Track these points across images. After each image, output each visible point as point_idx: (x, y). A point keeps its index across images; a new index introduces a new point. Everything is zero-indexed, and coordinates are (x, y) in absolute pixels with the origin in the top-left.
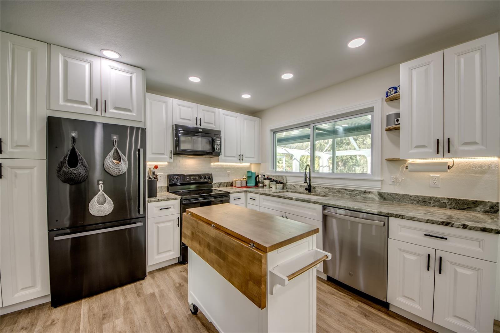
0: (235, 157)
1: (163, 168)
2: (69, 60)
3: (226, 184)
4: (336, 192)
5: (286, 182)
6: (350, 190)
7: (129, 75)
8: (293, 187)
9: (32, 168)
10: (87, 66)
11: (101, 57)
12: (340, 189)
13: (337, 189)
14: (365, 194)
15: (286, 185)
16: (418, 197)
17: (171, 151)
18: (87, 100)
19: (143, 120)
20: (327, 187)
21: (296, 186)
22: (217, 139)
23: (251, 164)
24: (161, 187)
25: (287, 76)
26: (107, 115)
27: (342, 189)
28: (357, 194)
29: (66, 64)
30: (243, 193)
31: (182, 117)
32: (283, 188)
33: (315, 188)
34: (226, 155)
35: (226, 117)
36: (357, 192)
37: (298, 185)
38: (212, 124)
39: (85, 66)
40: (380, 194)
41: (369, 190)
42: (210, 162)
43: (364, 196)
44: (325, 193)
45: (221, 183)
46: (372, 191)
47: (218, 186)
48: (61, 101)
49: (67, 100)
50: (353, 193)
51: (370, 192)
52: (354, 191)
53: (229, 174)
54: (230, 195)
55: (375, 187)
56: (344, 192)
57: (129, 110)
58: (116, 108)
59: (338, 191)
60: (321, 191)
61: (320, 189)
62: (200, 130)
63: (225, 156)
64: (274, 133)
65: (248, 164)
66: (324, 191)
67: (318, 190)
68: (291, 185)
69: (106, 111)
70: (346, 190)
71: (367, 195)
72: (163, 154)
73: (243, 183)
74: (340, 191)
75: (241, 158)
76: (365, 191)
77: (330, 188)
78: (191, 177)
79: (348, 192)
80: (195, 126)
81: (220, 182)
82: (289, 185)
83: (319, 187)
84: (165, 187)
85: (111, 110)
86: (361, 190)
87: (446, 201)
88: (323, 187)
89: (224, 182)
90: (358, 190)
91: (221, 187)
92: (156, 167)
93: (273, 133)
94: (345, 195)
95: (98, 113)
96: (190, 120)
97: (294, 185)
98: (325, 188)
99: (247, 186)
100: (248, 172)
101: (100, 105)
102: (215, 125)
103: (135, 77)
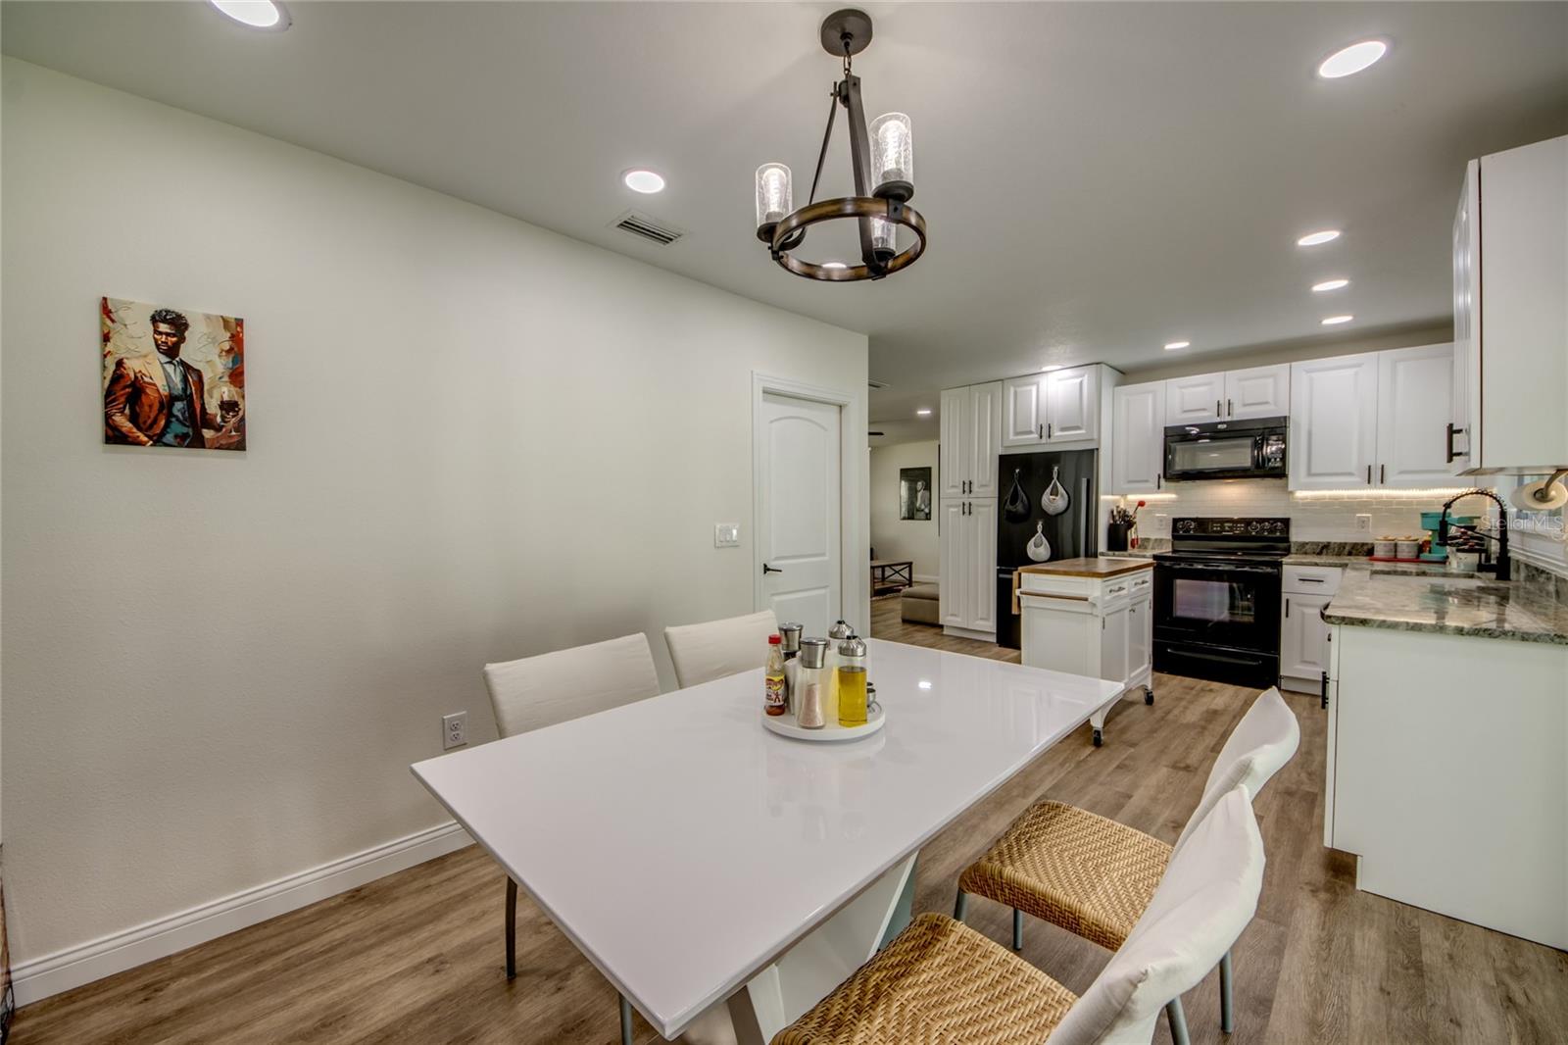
0: (1350, 474)
1: (1165, 506)
2: (1018, 390)
7: (1078, 380)
9: (990, 506)
10: (1034, 389)
11: (1048, 372)
17: (1159, 475)
18: (1033, 428)
19: (1095, 437)
22: (1273, 438)
26: (1052, 440)
29: (1016, 393)
34: (1313, 471)
35: (1313, 375)
38: (1267, 403)
39: (1032, 390)
45: (1329, 543)
47: (1318, 551)
48: (1012, 436)
49: (1017, 433)
54: (1284, 567)
57: (1078, 428)
58: (1063, 429)
62: (1220, 426)
63: (1310, 474)
69: (1050, 437)
72: (1147, 481)
73: (1399, 549)
75: (1375, 475)
78: (1226, 524)
80: (1218, 420)
81: (1326, 540)
85: (1057, 433)
89: (1341, 544)
91: (1327, 554)
92: (1141, 504)
95: (1044, 440)
96: (1204, 410)
99: (1418, 557)
100: (1424, 515)
101: (1045, 430)
102: (1276, 404)
103: (1085, 379)
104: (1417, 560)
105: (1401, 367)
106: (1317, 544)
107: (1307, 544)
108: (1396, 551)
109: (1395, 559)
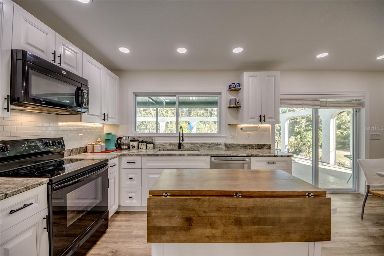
0: (98, 116)
3: (78, 150)
4: (200, 147)
5: (155, 142)
6: (208, 144)
8: (162, 146)
12: (202, 144)
13: (200, 144)
14: (217, 146)
15: (156, 145)
16: (243, 144)
20: (193, 143)
21: (165, 145)
22: (84, 91)
25: (182, 51)
27: (203, 144)
28: (213, 146)
32: (154, 148)
33: (183, 145)
36: (213, 145)
37: (167, 144)
40: (226, 145)
41: (220, 143)
42: (58, 121)
43: (217, 147)
44: (191, 148)
46: (221, 143)
50: (211, 146)
51: (220, 144)
52: (211, 144)
53: (81, 137)
55: (223, 141)
56: (205, 146)
59: (201, 145)
60: (188, 147)
61: (187, 145)
63: (88, 114)
66: (190, 146)
67: (186, 146)
68: (160, 144)
70: (206, 144)
71: (219, 146)
74: (202, 145)
75: (105, 118)
76: (218, 144)
77: (195, 144)
79: (207, 146)
81: (72, 148)
82: (158, 144)
83: (186, 144)
86: (215, 144)
87: (254, 145)
88: (190, 144)
89: (76, 148)
90: (213, 144)
93: (135, 96)
94: (205, 148)
97: (163, 144)
98: (191, 144)
102: (77, 71)
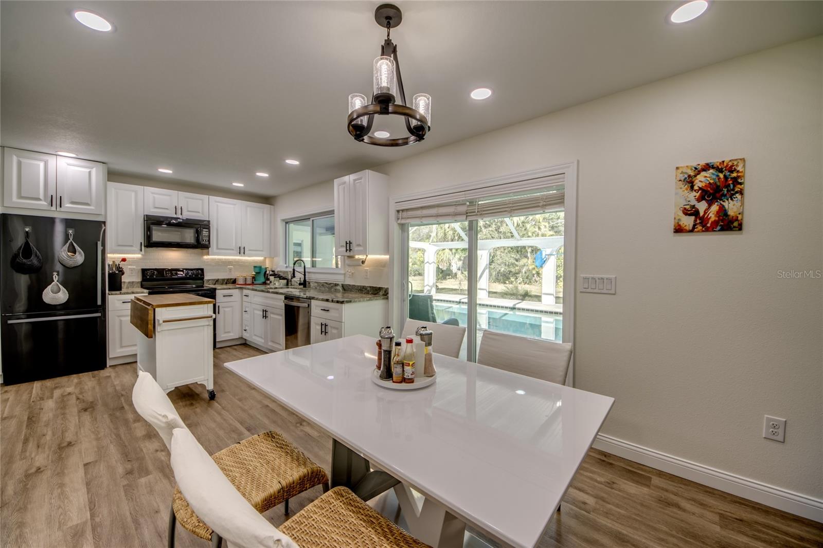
0: (233, 250)
1: (134, 261)
2: (23, 160)
3: (225, 281)
7: (88, 170)
10: (42, 165)
11: (56, 155)
12: (323, 283)
14: (335, 286)
15: (291, 281)
17: (141, 243)
18: (41, 196)
19: (103, 213)
20: (316, 281)
22: (204, 230)
23: (265, 258)
24: (133, 282)
26: (62, 209)
29: (19, 164)
30: (237, 290)
31: (157, 206)
32: (287, 284)
33: (310, 283)
35: (218, 204)
36: (332, 285)
38: (199, 212)
39: (39, 165)
40: (343, 286)
42: (203, 255)
43: (335, 288)
46: (339, 283)
47: (214, 283)
48: (15, 199)
49: (20, 196)
53: (230, 269)
54: (217, 291)
55: (339, 280)
57: (86, 204)
58: (73, 203)
63: (218, 248)
64: (287, 223)
65: (261, 258)
66: (315, 285)
67: (312, 285)
69: (62, 206)
70: (326, 283)
72: (132, 246)
74: (323, 285)
75: (241, 251)
76: (336, 284)
77: (318, 282)
78: (173, 272)
79: (328, 286)
81: (217, 278)
84: (138, 282)
85: (67, 205)
89: (223, 279)
90: (333, 283)
92: (124, 260)
93: (284, 223)
95: (54, 208)
96: (167, 209)
99: (253, 283)
100: (255, 267)
101: (55, 201)
102: (203, 214)
103: (94, 171)
104: (253, 284)
105: (248, 209)
106: (214, 280)
107: (210, 280)
108: (246, 281)
109: (246, 284)
